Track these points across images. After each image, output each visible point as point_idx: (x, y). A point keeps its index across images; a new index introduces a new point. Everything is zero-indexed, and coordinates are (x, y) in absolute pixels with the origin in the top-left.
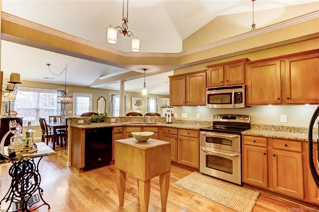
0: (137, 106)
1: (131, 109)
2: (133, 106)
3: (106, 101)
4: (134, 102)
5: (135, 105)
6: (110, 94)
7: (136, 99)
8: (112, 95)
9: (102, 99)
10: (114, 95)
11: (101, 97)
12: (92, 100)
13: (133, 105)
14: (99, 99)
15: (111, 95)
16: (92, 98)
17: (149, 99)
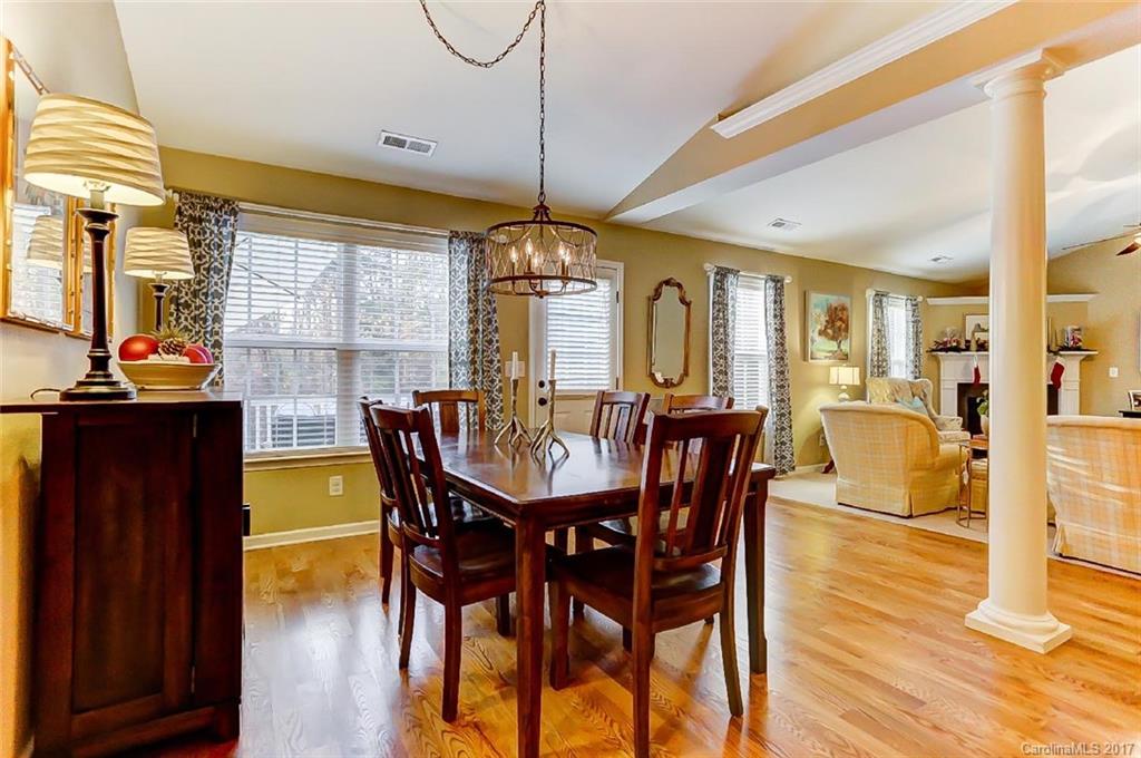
0: (833, 338)
1: (805, 359)
2: (813, 341)
3: (688, 304)
4: (818, 318)
5: (820, 334)
6: (710, 268)
7: (827, 300)
8: (722, 274)
9: (670, 293)
10: (730, 271)
11: (667, 283)
12: (624, 298)
13: (813, 333)
14: (657, 294)
15: (717, 273)
16: (620, 286)
17: (885, 299)
